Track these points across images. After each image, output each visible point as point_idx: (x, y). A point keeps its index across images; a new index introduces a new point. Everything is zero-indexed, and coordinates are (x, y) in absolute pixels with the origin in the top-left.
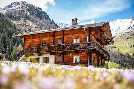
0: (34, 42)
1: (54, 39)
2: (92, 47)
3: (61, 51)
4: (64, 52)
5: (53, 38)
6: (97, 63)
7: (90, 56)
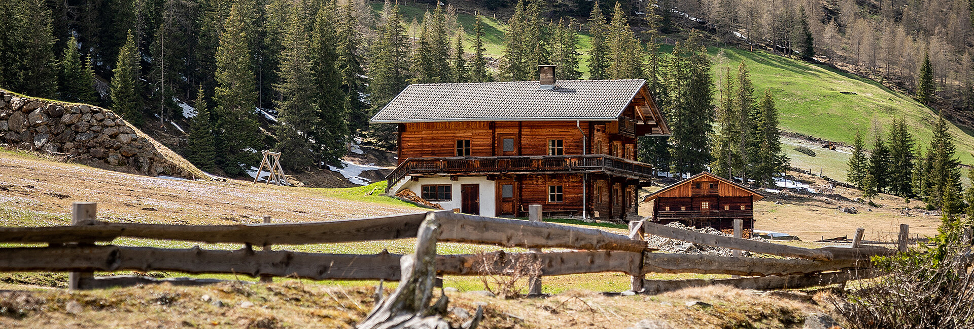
0: (433, 139)
1: (494, 137)
2: (593, 169)
3: (518, 173)
4: (524, 174)
5: (491, 131)
6: (607, 200)
7: (589, 187)
